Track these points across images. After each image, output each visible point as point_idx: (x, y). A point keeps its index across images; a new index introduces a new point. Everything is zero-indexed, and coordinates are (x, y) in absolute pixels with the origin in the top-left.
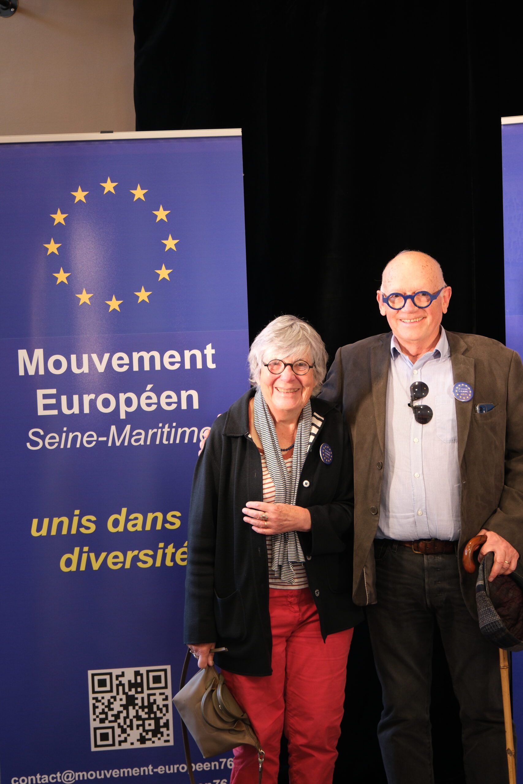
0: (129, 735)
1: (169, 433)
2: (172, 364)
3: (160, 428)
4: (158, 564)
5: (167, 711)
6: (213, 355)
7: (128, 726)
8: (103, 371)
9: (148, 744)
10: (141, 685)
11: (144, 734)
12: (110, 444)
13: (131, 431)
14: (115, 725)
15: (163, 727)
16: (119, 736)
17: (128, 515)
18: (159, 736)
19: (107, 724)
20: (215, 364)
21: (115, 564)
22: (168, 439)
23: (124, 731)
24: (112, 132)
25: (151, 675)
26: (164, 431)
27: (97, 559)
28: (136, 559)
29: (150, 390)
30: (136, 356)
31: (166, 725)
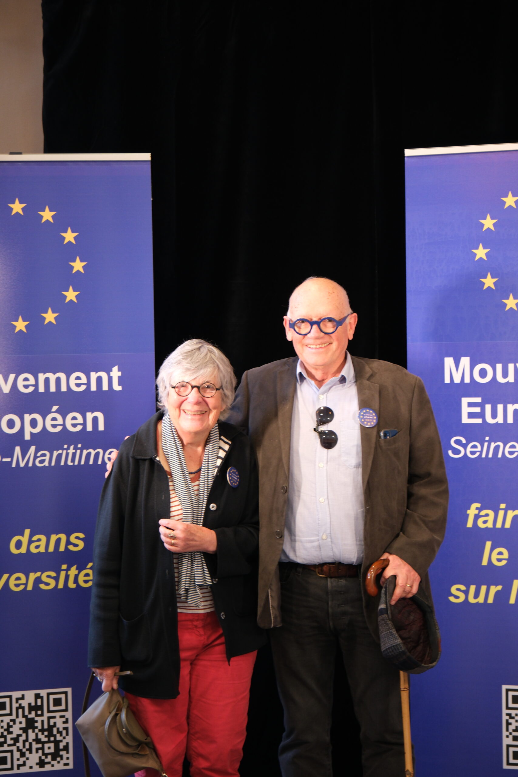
0: (28, 759)
1: (74, 455)
2: (78, 385)
3: (65, 449)
4: (61, 586)
5: (67, 734)
6: (119, 377)
7: (27, 750)
8: (8, 392)
9: (48, 768)
10: (41, 708)
11: (43, 757)
12: (14, 465)
13: (36, 452)
14: (14, 748)
15: (62, 750)
16: (18, 760)
17: (31, 536)
18: (59, 759)
19: (6, 748)
20: (121, 387)
21: (17, 585)
22: (73, 460)
23: (23, 755)
24: (20, 153)
25: (52, 697)
26: (69, 453)
28: (38, 581)
29: (56, 412)
30: (42, 377)
31: (66, 748)
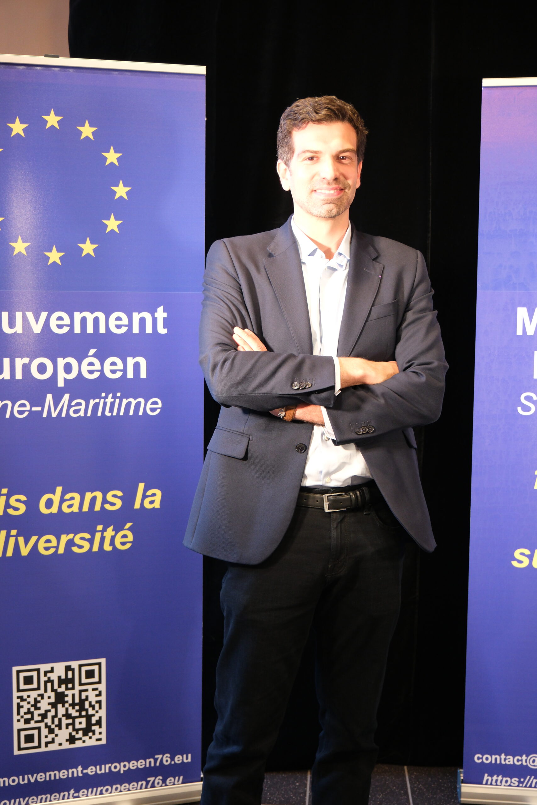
1: (112, 404)
2: (118, 327)
4: (95, 548)
5: (100, 708)
6: (164, 318)
7: (56, 726)
8: (39, 332)
9: (79, 744)
10: (72, 681)
11: (74, 733)
12: (45, 415)
13: (70, 401)
14: (42, 725)
15: (94, 725)
16: (46, 737)
17: (63, 494)
18: (90, 734)
19: (32, 724)
20: (166, 329)
21: (47, 549)
22: (111, 410)
23: (51, 731)
24: (58, 57)
25: (84, 669)
26: (107, 402)
27: (26, 543)
28: (70, 543)
30: (78, 316)
31: (99, 723)
